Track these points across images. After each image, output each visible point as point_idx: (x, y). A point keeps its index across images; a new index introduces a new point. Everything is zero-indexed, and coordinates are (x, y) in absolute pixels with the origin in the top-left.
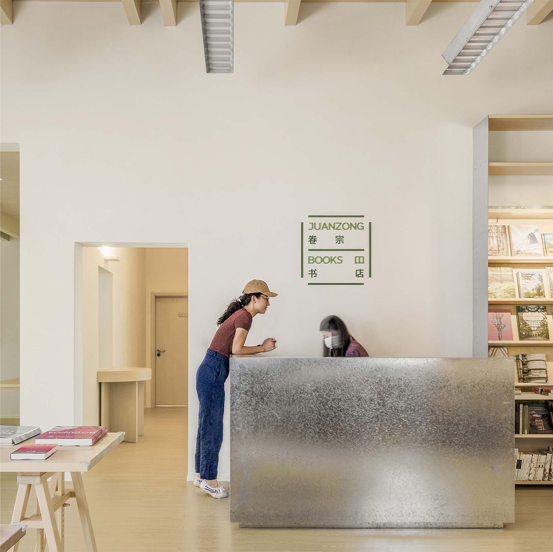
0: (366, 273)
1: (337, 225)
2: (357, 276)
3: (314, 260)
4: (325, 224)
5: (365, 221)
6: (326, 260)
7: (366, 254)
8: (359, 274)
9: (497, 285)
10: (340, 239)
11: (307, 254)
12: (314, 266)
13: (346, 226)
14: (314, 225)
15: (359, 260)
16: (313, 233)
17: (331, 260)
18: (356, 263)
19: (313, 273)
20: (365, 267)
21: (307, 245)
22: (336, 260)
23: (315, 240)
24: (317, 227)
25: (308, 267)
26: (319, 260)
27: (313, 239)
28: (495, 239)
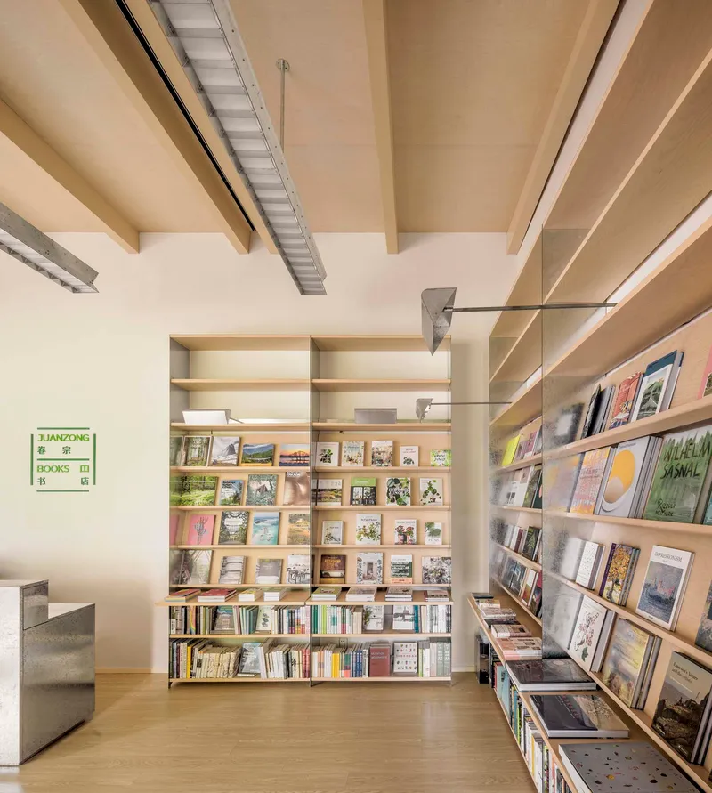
0: (91, 480)
1: (64, 437)
2: (82, 483)
3: (43, 469)
4: (53, 436)
5: (90, 433)
6: (54, 469)
7: (90, 463)
8: (84, 481)
9: (198, 492)
10: (67, 450)
11: (36, 464)
12: (42, 475)
13: (72, 438)
14: (43, 437)
15: (84, 469)
16: (43, 444)
17: (59, 469)
18: (81, 471)
19: (42, 481)
20: (90, 475)
21: (37, 455)
22: (63, 469)
23: (44, 451)
24: (46, 438)
25: (37, 475)
26: (47, 469)
27: (42, 450)
28: (197, 450)
